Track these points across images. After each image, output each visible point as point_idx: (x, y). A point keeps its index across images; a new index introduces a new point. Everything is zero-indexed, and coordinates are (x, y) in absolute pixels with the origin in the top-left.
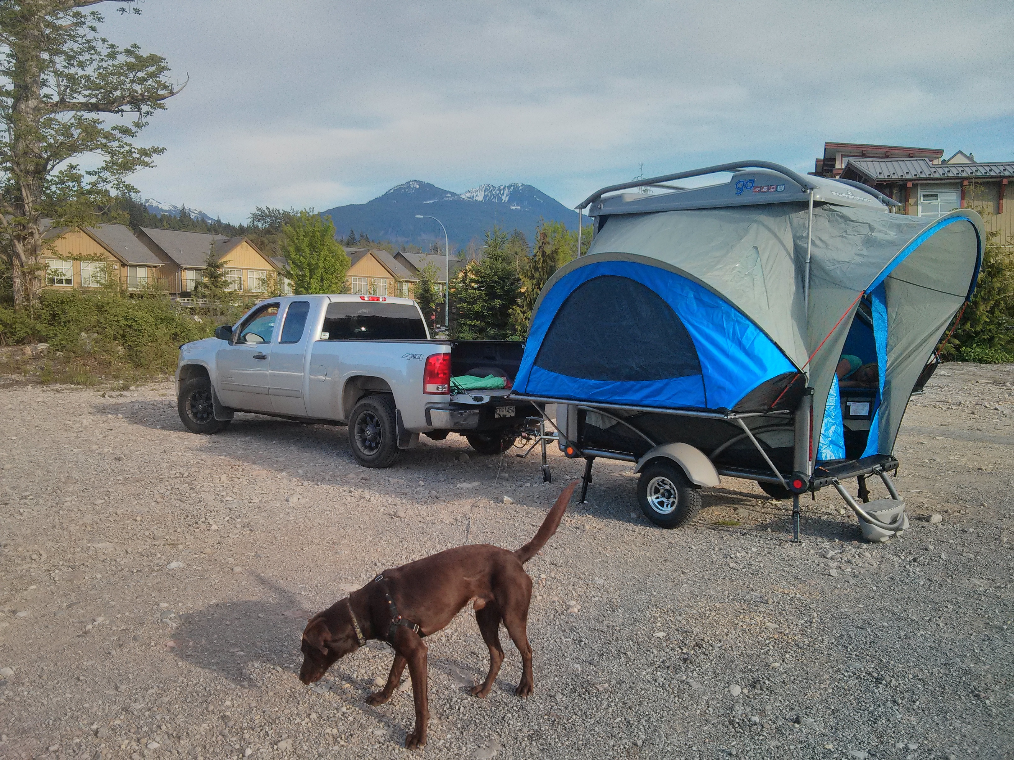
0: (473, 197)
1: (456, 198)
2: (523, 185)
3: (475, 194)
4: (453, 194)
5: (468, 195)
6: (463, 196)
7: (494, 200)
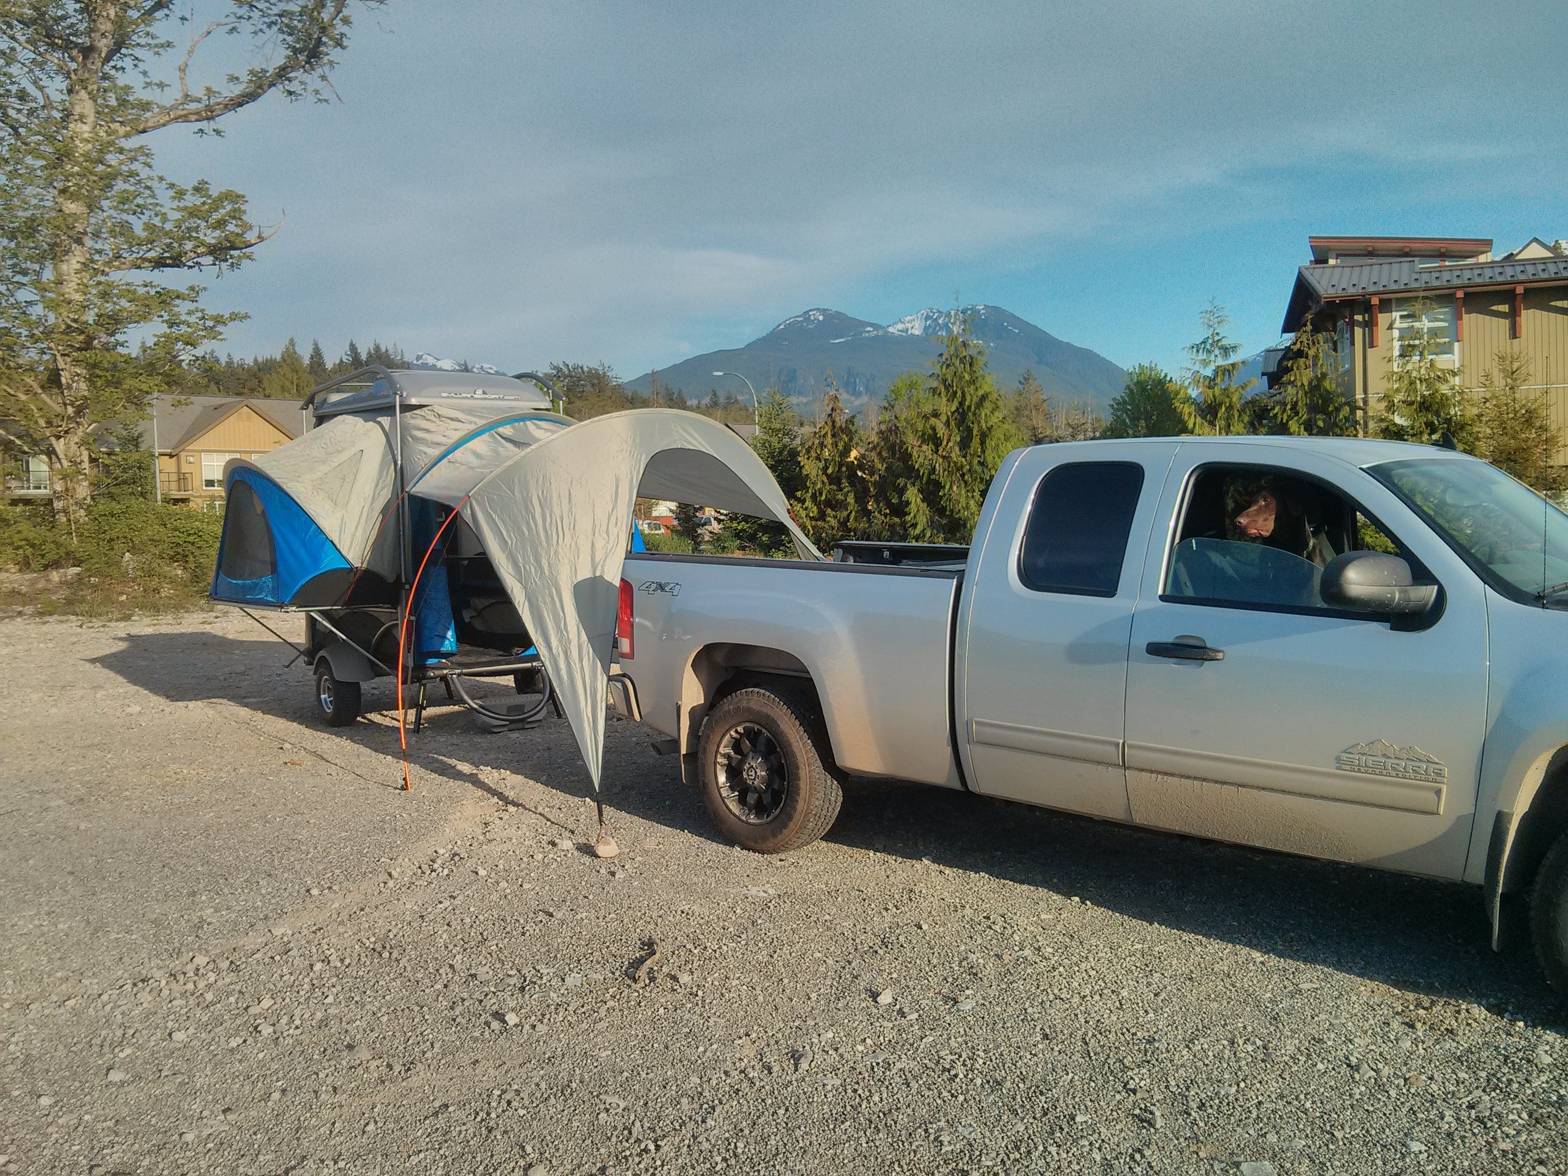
0: (907, 330)
1: (881, 333)
2: (986, 307)
3: (910, 325)
4: (876, 326)
5: (900, 326)
6: (891, 330)
7: (940, 333)
